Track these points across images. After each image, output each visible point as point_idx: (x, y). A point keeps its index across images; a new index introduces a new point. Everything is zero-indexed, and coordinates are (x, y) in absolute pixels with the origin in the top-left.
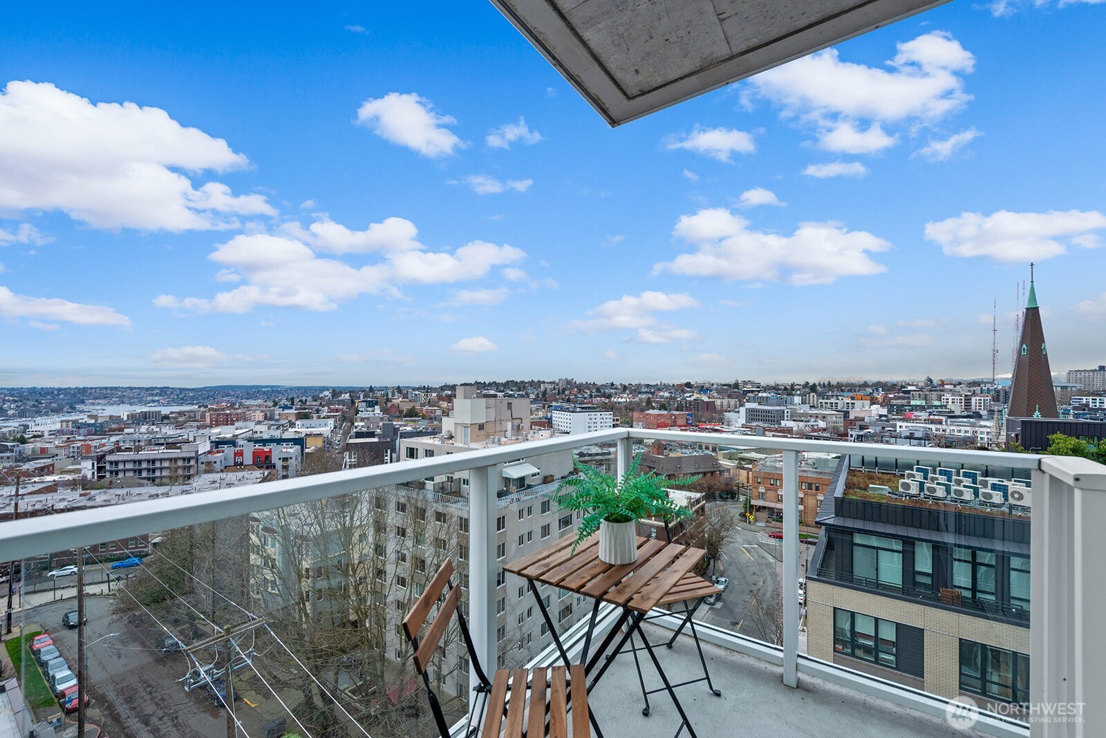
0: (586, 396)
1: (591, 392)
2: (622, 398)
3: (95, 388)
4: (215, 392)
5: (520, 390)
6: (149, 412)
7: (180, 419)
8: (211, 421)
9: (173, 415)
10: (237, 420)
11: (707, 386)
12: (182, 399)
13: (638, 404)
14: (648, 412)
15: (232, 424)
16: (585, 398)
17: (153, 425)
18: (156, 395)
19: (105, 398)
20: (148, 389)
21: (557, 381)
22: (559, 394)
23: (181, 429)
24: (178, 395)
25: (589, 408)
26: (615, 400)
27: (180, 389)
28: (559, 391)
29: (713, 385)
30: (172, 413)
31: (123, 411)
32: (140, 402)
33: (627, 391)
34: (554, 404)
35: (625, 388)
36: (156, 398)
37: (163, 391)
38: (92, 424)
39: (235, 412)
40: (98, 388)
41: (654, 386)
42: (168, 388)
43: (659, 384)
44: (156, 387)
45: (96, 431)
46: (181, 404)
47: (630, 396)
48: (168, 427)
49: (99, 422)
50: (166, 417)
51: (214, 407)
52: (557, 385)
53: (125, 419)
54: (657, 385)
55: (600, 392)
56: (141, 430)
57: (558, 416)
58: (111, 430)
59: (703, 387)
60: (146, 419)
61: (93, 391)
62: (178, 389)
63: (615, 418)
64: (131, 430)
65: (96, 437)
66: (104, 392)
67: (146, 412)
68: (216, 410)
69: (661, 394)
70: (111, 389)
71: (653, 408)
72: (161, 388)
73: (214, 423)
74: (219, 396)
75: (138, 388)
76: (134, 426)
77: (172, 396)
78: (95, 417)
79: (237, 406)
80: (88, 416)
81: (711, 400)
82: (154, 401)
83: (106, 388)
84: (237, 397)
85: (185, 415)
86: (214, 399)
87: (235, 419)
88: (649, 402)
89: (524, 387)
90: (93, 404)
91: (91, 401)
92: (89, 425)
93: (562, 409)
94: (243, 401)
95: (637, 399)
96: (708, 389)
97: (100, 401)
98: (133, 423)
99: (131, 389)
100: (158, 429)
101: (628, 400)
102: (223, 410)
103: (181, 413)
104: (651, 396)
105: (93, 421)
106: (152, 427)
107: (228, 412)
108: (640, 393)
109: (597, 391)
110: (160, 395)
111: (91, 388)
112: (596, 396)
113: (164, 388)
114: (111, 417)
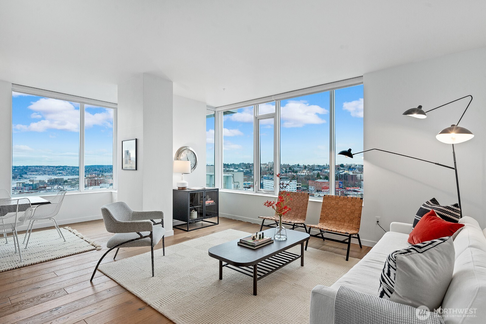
0: (283, 172)
1: (286, 169)
2: (303, 173)
3: (32, 166)
4: (89, 169)
5: (247, 168)
6: (58, 179)
7: (73, 182)
8: (88, 183)
9: (69, 181)
10: (101, 183)
11: (353, 166)
12: (73, 172)
13: (312, 176)
14: (317, 181)
15: (98, 185)
16: (283, 173)
17: (60, 185)
18: (61, 170)
19: (36, 171)
20: (57, 167)
21: (268, 163)
22: (268, 170)
23: (73, 187)
24: (71, 170)
25: (284, 178)
26: (300, 174)
27: (73, 167)
28: (268, 169)
29: (356, 166)
30: (69, 179)
31: (45, 178)
32: (53, 174)
33: (307, 169)
34: (265, 176)
35: (305, 167)
36: (61, 172)
37: (64, 168)
38: (31, 184)
39: (99, 179)
40: (33, 166)
41: (322, 166)
42: (67, 166)
43: (325, 165)
44: (61, 166)
45: (33, 188)
46: (73, 175)
47: (308, 172)
48: (67, 186)
49: (34, 183)
50: (66, 181)
51: (89, 176)
52: (268, 166)
53: (47, 182)
54: (324, 165)
55: (291, 169)
56: (54, 188)
57: (266, 182)
58: (40, 188)
59: (350, 167)
60: (56, 182)
61: (31, 168)
62: (71, 167)
63: (299, 184)
64: (50, 188)
65: (33, 191)
66: (36, 168)
67: (56, 179)
68: (90, 178)
69: (326, 170)
70: (40, 167)
71: (321, 178)
72: (63, 166)
73: (89, 184)
74: (91, 171)
75: (52, 166)
76: (51, 186)
77: (69, 171)
78: (33, 181)
79: (100, 176)
80: (30, 181)
81: (354, 174)
82: (60, 173)
83: (37, 166)
84: (100, 171)
85: (75, 180)
86: (89, 172)
87: (99, 183)
88: (318, 175)
89: (249, 167)
90: (31, 174)
91: (30, 173)
92: (30, 185)
93: (268, 179)
94: (103, 173)
95: (312, 173)
96: (353, 168)
97: (34, 173)
98: (50, 184)
99: (49, 167)
100: (62, 188)
101: (307, 174)
102: (94, 178)
103: (73, 179)
104: (320, 172)
105: (31, 183)
106: (59, 186)
107: (96, 179)
108: (314, 170)
109: (289, 169)
110: (63, 170)
111: (30, 166)
112: (289, 172)
113: (65, 166)
114: (40, 181)
